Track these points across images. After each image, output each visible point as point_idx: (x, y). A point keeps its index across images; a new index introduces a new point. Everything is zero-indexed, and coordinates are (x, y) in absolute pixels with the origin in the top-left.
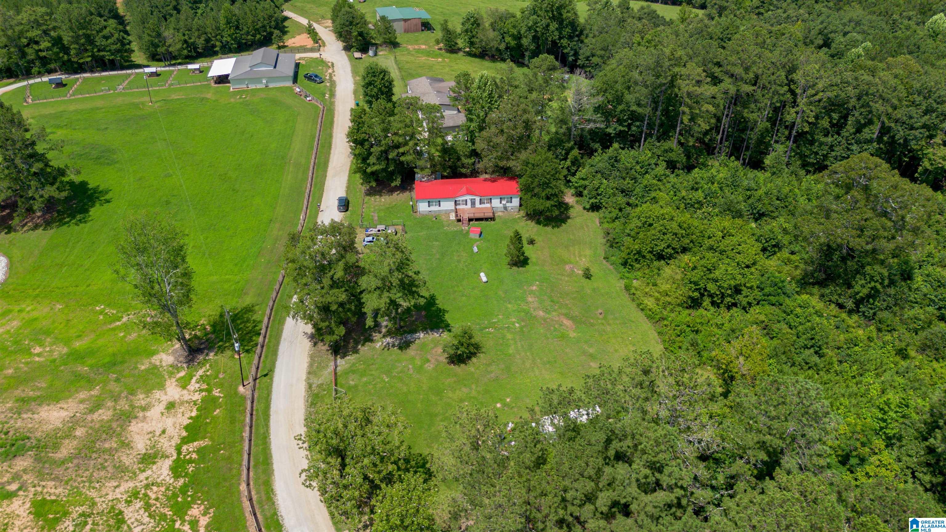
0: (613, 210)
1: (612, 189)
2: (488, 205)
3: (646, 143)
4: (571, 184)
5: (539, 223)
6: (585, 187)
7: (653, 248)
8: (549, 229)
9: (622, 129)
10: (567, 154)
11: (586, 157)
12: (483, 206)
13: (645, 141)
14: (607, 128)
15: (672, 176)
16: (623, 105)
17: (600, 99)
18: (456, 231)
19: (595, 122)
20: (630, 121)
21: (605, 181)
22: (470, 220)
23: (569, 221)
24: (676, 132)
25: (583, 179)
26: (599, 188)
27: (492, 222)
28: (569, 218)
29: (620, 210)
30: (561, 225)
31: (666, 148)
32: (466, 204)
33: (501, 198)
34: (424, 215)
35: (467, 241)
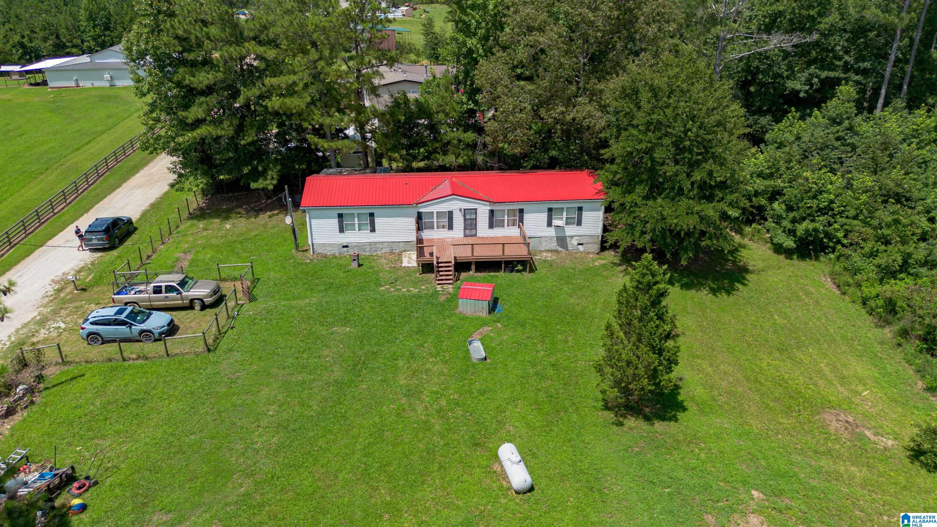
2: (513, 232)
12: (498, 232)
18: (418, 298)
22: (461, 266)
27: (528, 275)
32: (451, 227)
33: (550, 210)
34: (325, 256)
35: (449, 322)
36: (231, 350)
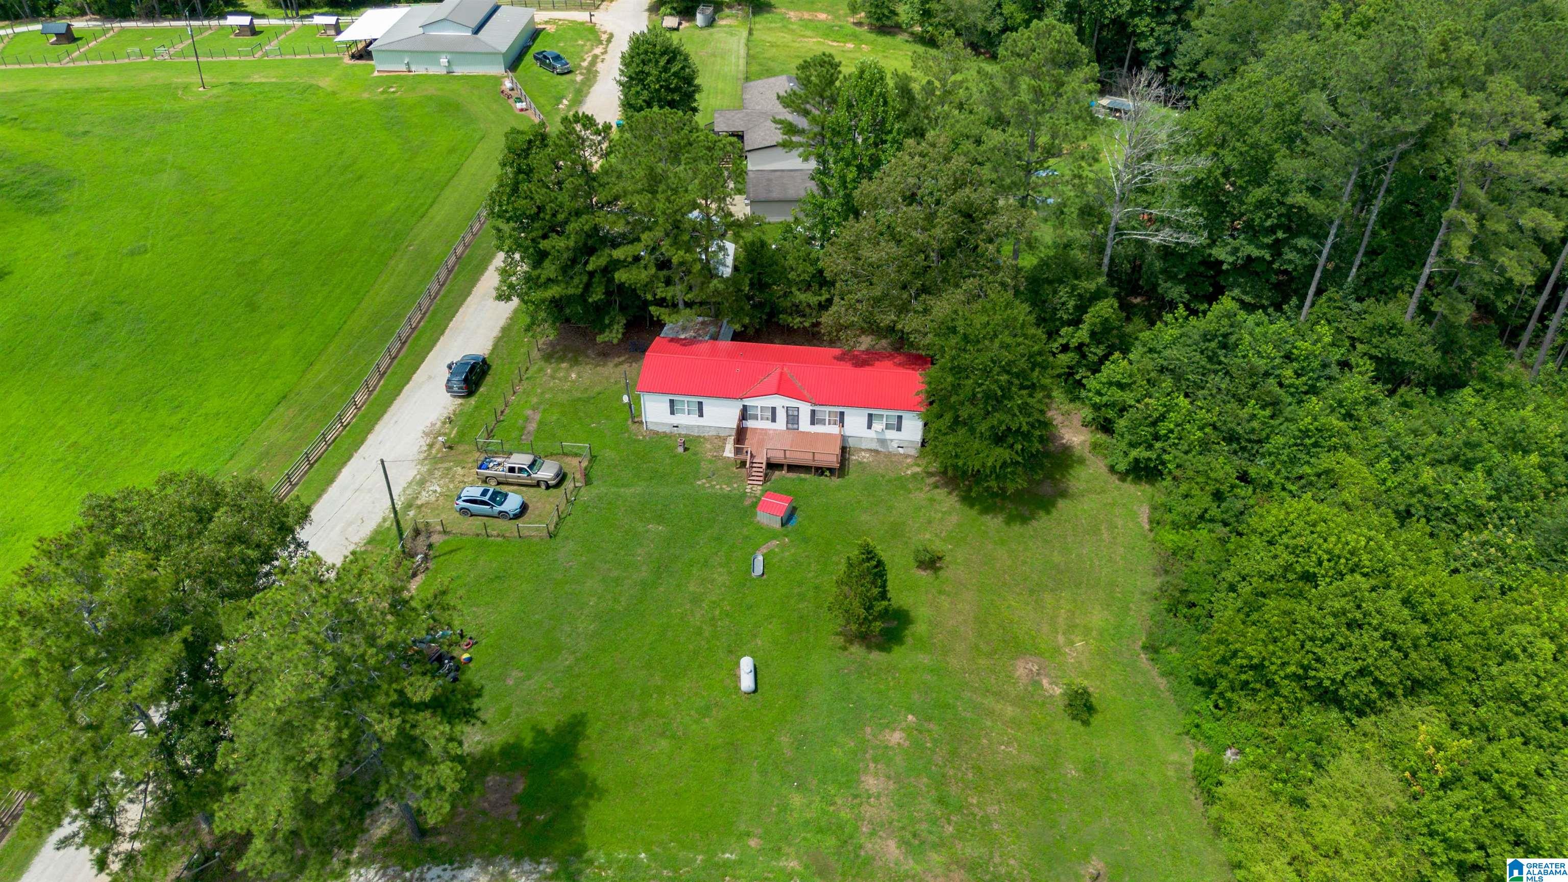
0: (1196, 491)
1: (1201, 429)
2: (834, 430)
3: (1324, 298)
4: (1083, 394)
5: (968, 500)
6: (1123, 409)
7: (1306, 668)
8: (994, 523)
9: (1256, 253)
10: (1082, 309)
11: (1139, 322)
12: (818, 429)
13: (1319, 292)
14: (1210, 246)
15: (1388, 403)
16: (1266, 188)
17: (1203, 162)
18: (727, 497)
19: (1179, 227)
20: (1280, 235)
21: (1183, 402)
22: (772, 466)
23: (1061, 503)
24: (1416, 279)
25: (1121, 386)
26: (1162, 417)
27: (836, 481)
28: (1064, 494)
29: (1218, 496)
30: (1032, 517)
31: (1381, 321)
32: (774, 420)
33: (870, 416)
34: (657, 433)
35: (745, 531)
36: (567, 538)
